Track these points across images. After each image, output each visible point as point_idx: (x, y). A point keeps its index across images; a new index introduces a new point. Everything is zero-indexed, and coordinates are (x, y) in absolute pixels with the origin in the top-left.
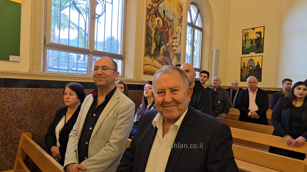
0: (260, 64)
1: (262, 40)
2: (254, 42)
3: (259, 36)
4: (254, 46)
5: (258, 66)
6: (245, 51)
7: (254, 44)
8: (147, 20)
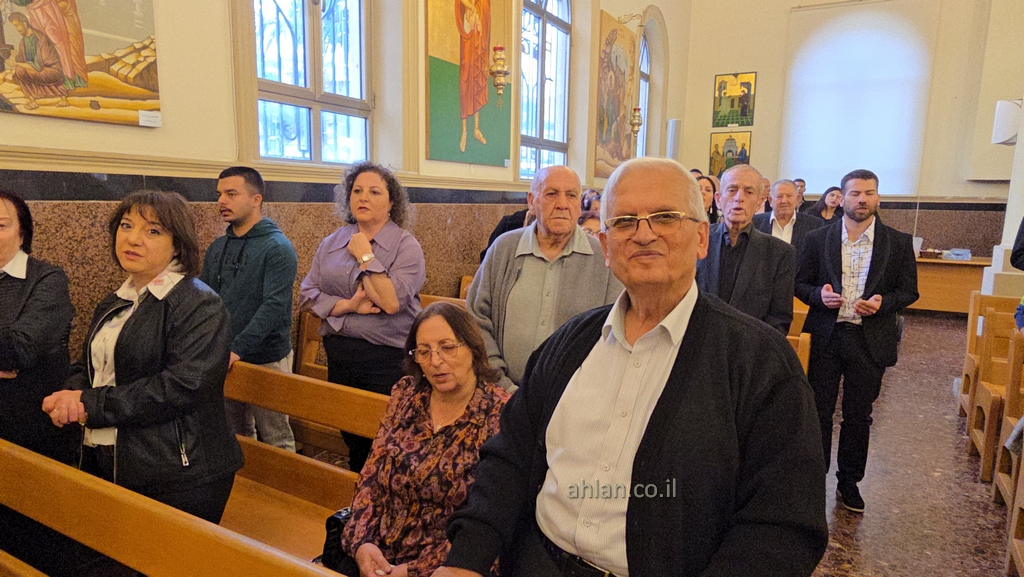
0: (747, 148)
1: (751, 102)
3: (747, 92)
5: (743, 152)
6: (719, 121)
7: (736, 107)
8: (600, 79)
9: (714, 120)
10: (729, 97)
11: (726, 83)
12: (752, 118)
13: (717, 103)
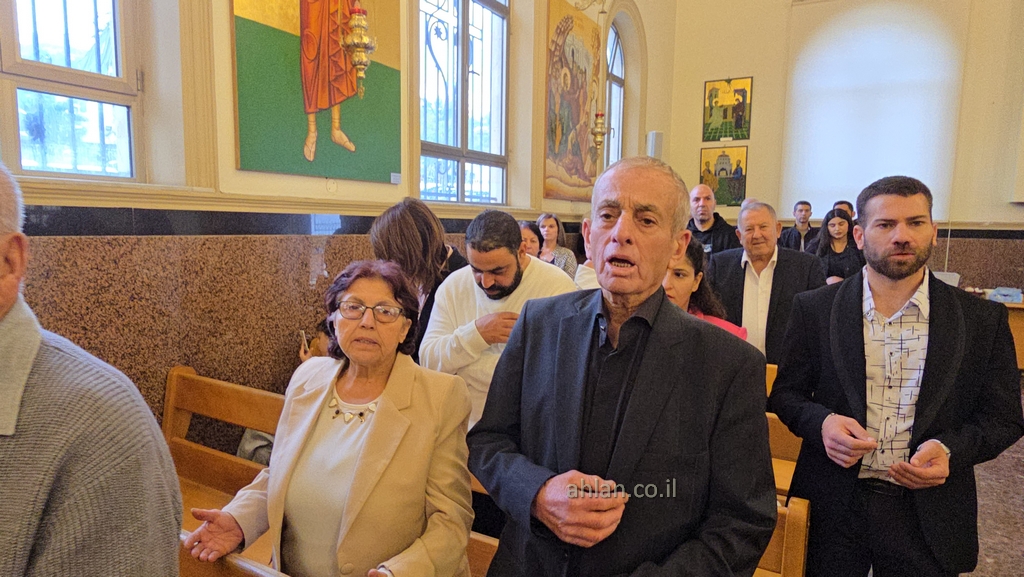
0: (743, 165)
1: (747, 111)
2: (730, 113)
3: (741, 100)
4: (731, 122)
5: (738, 170)
6: (710, 135)
7: (730, 118)
8: (549, 77)
9: (704, 134)
10: (722, 106)
11: (717, 90)
12: (749, 131)
13: (708, 112)
